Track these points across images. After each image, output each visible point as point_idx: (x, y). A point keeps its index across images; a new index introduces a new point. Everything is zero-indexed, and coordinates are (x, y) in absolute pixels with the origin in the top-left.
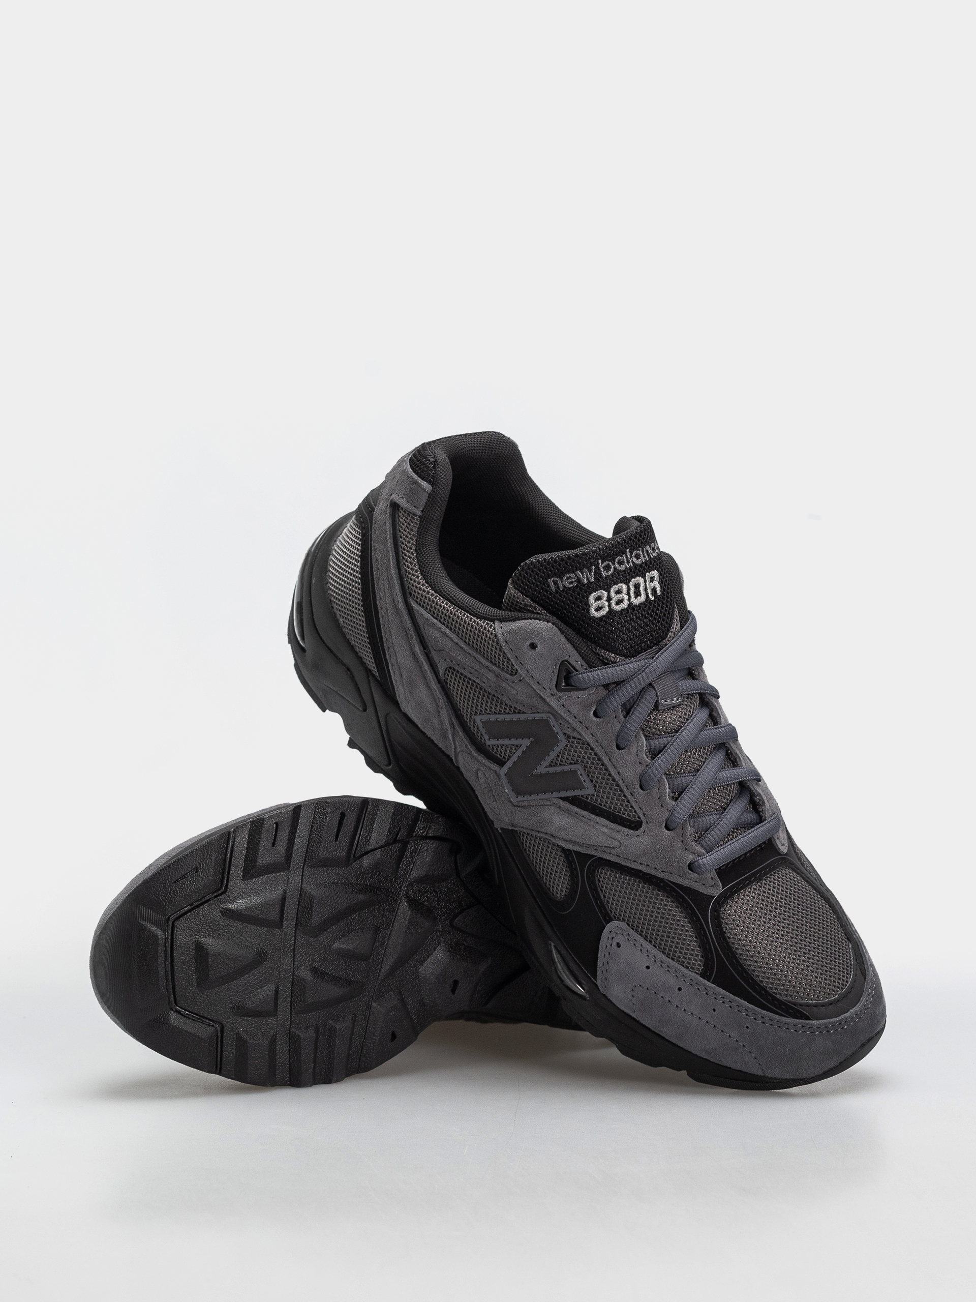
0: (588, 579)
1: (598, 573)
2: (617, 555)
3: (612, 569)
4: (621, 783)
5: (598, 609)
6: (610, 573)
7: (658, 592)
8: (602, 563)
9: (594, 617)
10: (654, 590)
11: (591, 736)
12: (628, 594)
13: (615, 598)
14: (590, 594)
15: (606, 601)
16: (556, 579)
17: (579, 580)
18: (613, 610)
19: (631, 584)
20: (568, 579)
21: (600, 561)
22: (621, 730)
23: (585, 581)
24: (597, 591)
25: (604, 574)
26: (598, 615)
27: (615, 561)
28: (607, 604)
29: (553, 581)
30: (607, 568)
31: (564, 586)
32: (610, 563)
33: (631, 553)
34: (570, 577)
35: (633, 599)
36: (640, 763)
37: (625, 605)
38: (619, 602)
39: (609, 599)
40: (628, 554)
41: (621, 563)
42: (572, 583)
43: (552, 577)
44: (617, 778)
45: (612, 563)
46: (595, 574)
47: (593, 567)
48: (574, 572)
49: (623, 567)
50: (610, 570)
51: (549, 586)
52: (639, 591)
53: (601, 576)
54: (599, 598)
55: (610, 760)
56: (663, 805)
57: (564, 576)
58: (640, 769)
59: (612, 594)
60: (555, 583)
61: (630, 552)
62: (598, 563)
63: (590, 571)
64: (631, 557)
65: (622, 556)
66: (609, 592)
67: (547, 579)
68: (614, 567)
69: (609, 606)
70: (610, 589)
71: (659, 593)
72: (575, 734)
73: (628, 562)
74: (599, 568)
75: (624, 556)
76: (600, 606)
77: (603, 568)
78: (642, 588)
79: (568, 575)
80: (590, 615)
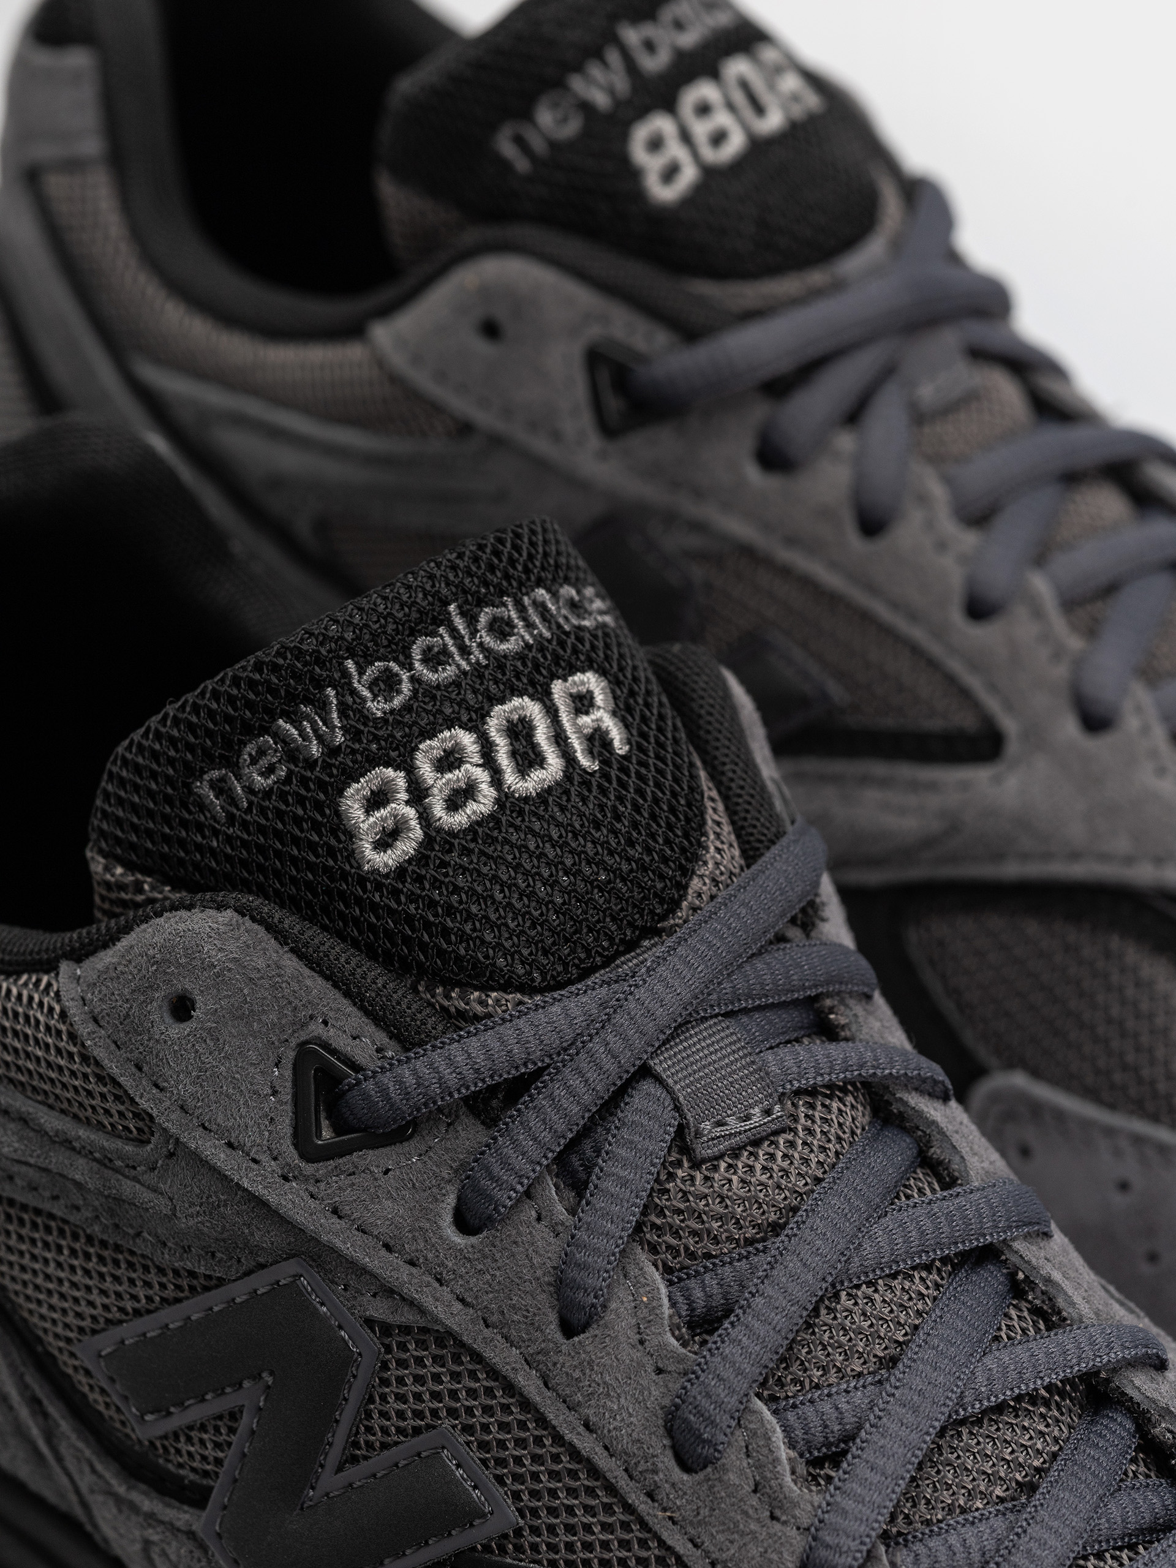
0: (320, 738)
1: (352, 709)
2: (414, 633)
3: (406, 687)
4: (602, 1461)
5: (387, 839)
6: (397, 702)
7: (617, 744)
8: (361, 673)
9: (375, 871)
10: (597, 741)
11: (458, 1306)
12: (489, 760)
13: (439, 784)
14: (341, 792)
15: (407, 803)
16: (215, 774)
17: (292, 754)
18: (439, 830)
19: (494, 726)
20: (254, 761)
21: (350, 664)
22: (567, 1259)
23: (315, 750)
24: (363, 775)
25: (377, 707)
26: (385, 860)
27: (409, 656)
28: (411, 812)
29: (213, 785)
30: (387, 684)
31: (250, 790)
32: (392, 664)
33: (472, 621)
34: (262, 752)
35: (510, 778)
36: (659, 1371)
37: (484, 802)
38: (458, 799)
39: (418, 794)
40: (459, 623)
41: (435, 658)
42: (271, 770)
43: (203, 772)
44: (586, 1444)
45: (402, 665)
46: (342, 714)
47: (331, 692)
48: (264, 730)
49: (448, 672)
50: (399, 692)
51: (202, 806)
52: (535, 747)
53: (365, 717)
54: (377, 800)
55: (546, 1385)
56: (778, 1513)
57: (239, 754)
58: (657, 1393)
59: (426, 770)
60: (221, 788)
61: (463, 614)
62: (345, 674)
63: (323, 707)
64: (474, 633)
65: (434, 634)
66: (410, 770)
67: (188, 786)
68: (412, 679)
69: (425, 817)
70: (413, 759)
71: (620, 746)
72: (407, 1317)
73: (465, 651)
74: (354, 692)
75: (441, 630)
76: (390, 824)
77: (370, 689)
78: (542, 735)
79: (250, 748)
80: (360, 867)
